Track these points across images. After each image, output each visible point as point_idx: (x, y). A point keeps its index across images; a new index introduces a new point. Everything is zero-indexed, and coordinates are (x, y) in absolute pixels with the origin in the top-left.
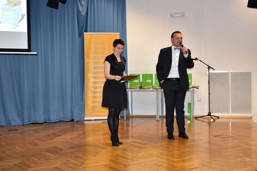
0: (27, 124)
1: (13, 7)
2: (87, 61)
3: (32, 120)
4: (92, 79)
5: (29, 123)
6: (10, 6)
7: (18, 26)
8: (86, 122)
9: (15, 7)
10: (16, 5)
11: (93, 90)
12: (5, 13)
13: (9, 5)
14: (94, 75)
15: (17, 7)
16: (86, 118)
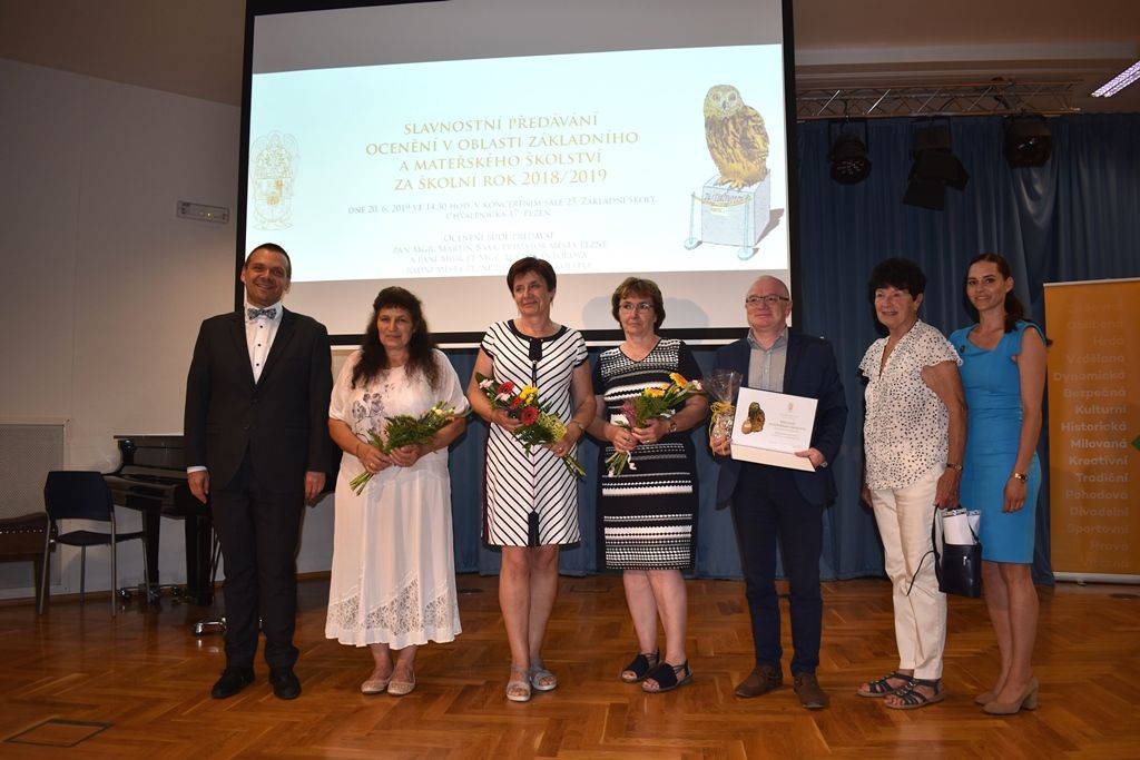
0: (849, 576)
1: (739, 191)
2: (1055, 379)
3: (868, 567)
4: (1076, 441)
5: (859, 574)
6: (731, 188)
7: (756, 250)
8: (1059, 589)
9: (746, 189)
10: (749, 182)
11: (1082, 477)
12: (715, 210)
13: (728, 185)
14: (1083, 425)
15: (755, 186)
16: (1057, 575)
